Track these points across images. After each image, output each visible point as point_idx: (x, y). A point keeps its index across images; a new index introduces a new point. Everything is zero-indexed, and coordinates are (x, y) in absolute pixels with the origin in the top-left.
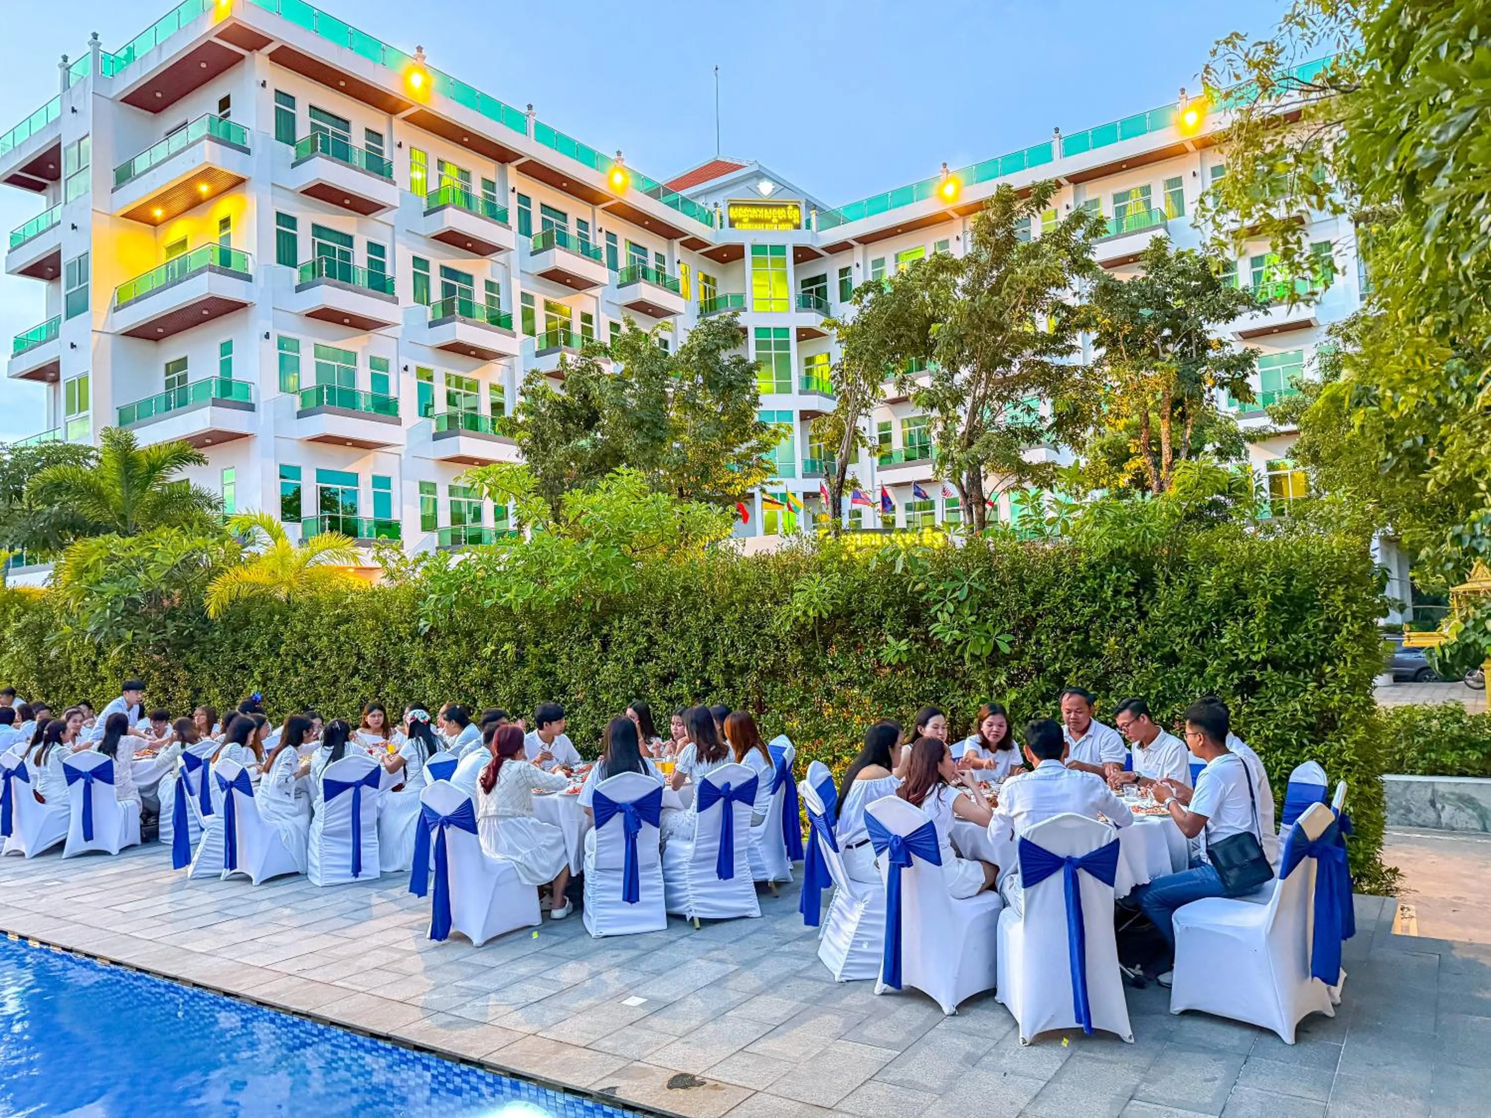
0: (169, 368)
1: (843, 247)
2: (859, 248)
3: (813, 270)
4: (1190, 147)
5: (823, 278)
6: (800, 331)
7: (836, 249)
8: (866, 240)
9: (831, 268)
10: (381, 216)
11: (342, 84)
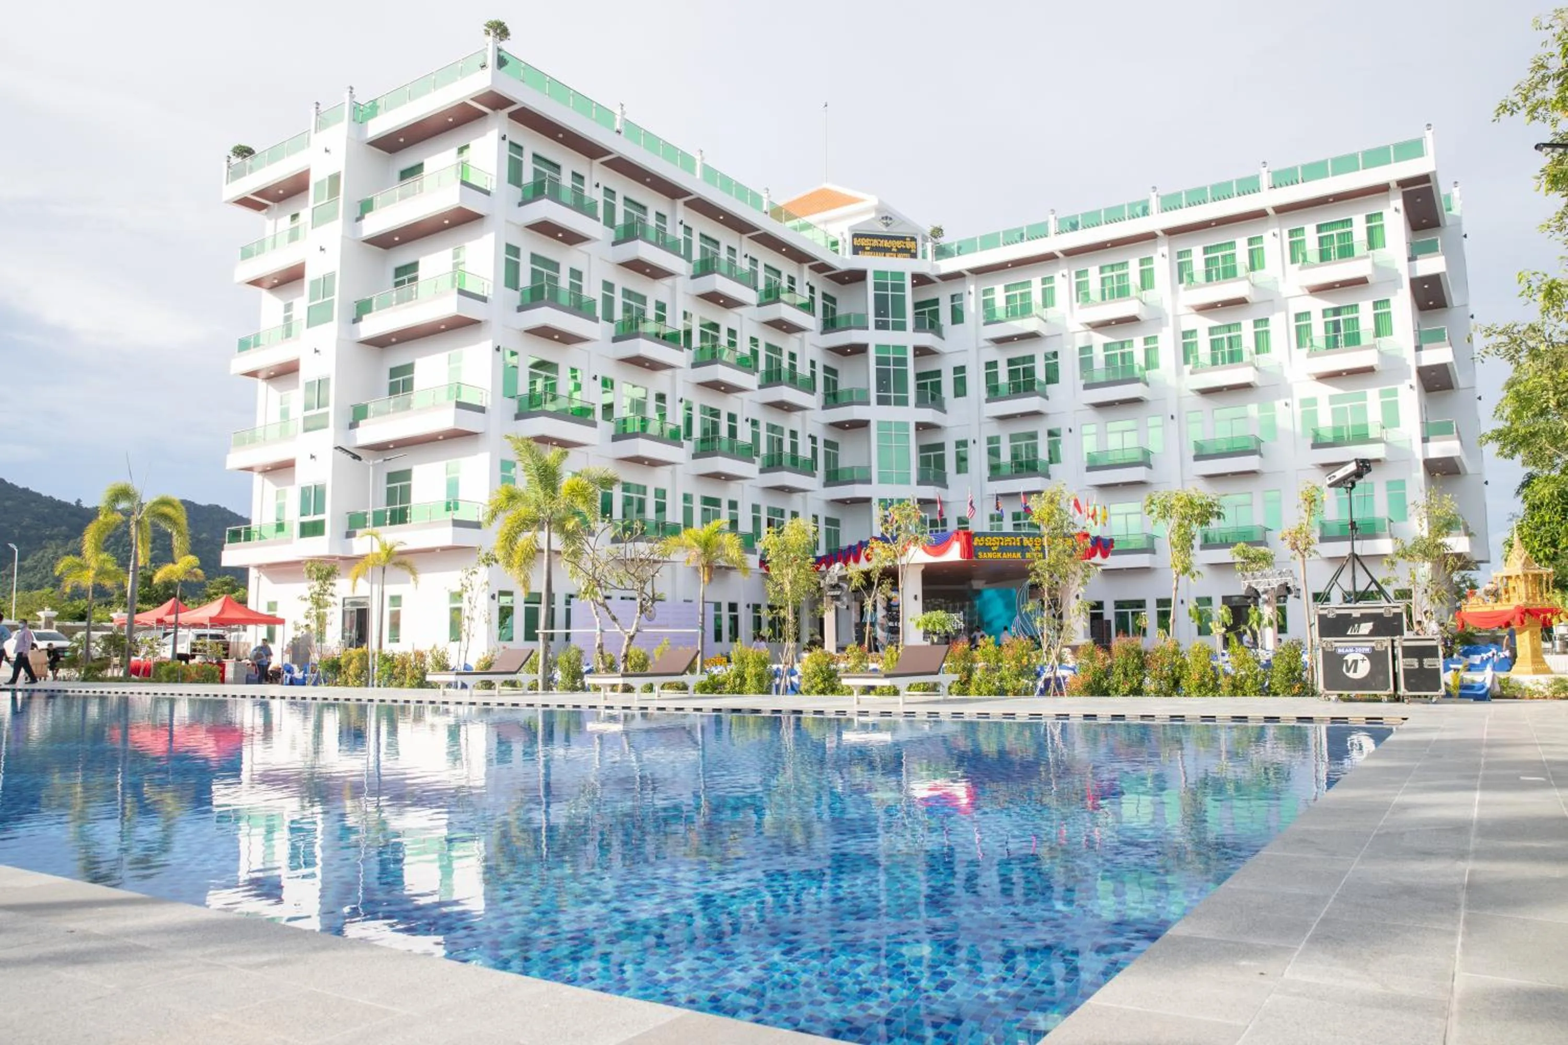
0: (394, 372)
1: (957, 276)
2: (970, 278)
3: (927, 294)
4: (1271, 212)
5: (936, 302)
6: (916, 349)
7: (948, 278)
8: (979, 271)
9: (943, 295)
10: (583, 247)
11: (561, 136)
